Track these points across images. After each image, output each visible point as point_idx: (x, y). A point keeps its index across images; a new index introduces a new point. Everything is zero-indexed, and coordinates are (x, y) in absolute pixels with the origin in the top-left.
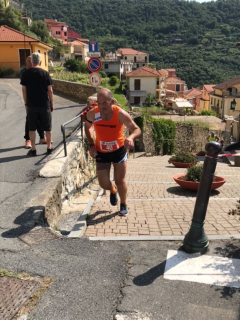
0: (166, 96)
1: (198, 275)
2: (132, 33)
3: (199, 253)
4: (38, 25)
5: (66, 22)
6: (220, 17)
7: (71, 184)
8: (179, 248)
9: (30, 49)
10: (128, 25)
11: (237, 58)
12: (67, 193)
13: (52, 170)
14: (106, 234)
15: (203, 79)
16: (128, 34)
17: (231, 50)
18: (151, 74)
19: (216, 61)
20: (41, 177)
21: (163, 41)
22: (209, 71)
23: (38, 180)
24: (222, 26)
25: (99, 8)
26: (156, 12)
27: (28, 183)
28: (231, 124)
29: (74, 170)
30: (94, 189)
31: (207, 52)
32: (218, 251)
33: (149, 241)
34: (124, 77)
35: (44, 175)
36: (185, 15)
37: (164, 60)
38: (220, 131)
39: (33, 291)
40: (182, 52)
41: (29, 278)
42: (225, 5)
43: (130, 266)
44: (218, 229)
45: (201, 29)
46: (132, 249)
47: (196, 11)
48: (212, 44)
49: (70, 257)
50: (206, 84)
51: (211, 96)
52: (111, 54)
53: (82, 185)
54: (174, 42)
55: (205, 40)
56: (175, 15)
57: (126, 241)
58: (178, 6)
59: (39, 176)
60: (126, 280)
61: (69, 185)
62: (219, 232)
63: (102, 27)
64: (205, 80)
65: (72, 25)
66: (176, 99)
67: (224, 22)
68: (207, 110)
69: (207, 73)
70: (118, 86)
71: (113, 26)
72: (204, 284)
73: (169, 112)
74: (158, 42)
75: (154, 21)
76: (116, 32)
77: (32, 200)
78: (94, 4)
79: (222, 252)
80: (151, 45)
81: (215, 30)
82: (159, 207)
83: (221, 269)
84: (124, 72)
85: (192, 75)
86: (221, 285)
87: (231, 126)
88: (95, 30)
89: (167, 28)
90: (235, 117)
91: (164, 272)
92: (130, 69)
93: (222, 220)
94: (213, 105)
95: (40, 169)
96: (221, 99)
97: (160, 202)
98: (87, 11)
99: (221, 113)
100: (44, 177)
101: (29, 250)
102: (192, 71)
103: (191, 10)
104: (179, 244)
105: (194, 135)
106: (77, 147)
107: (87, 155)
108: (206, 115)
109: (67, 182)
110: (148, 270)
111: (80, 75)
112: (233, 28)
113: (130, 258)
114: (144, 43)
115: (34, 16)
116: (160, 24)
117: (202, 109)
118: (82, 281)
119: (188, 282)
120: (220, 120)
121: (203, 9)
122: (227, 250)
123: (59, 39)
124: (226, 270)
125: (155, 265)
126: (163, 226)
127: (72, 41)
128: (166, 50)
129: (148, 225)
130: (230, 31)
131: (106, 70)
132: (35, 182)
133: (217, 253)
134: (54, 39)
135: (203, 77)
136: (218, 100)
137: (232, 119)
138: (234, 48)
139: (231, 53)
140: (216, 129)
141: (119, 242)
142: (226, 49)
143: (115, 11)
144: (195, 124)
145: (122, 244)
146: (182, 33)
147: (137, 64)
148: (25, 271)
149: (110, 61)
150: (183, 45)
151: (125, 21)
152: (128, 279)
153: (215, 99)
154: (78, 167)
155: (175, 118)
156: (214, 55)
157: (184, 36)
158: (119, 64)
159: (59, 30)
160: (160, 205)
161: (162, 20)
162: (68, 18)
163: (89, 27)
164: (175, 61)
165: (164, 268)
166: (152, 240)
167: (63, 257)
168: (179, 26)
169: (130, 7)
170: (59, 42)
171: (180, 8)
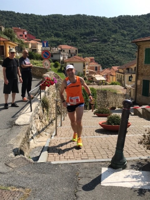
0: (90, 74)
1: (122, 182)
2: (67, 36)
3: (121, 169)
4: (9, 31)
5: (26, 29)
6: (120, 26)
7: (35, 129)
8: (108, 166)
9: (4, 45)
10: (65, 31)
11: (131, 50)
12: (32, 135)
13: (24, 120)
14: (61, 160)
15: (111, 63)
16: (65, 36)
17: (128, 45)
18: (80, 61)
19: (118, 52)
20: (16, 125)
21: (86, 41)
22: (115, 58)
23: (14, 127)
24: (121, 31)
25: (46, 21)
26: (82, 23)
27: (8, 129)
28: (130, 90)
29: (36, 120)
30: (48, 132)
31: (113, 47)
32: (133, 167)
33: (89, 162)
34: (63, 62)
35: (19, 124)
36: (99, 25)
37: (87, 52)
38: (123, 94)
39: (19, 198)
40: (98, 47)
41: (15, 189)
42: (122, 19)
43: (80, 178)
44: (130, 153)
45: (109, 33)
46: (79, 168)
47: (106, 23)
48: (116, 42)
49: (41, 175)
50: (113, 66)
51: (117, 73)
52: (54, 48)
53: (41, 130)
54: (93, 41)
55: (112, 40)
56: (93, 25)
57: (75, 163)
58: (95, 20)
59: (15, 125)
60: (78, 187)
61: (34, 130)
62: (131, 155)
63: (48, 32)
64: (113, 64)
65: (30, 31)
66: (96, 75)
67: (123, 29)
68: (115, 82)
69: (113, 59)
70: (59, 68)
71: (55, 32)
72: (126, 188)
73: (92, 84)
74: (83, 41)
75: (80, 28)
76: (57, 35)
77: (12, 140)
78: (43, 18)
79: (135, 168)
80: (79, 43)
81: (118, 34)
82: (92, 141)
83: (135, 178)
84: (63, 59)
85: (104, 61)
86: (137, 188)
87: (130, 91)
88: (44, 34)
89: (88, 32)
90: (132, 86)
91: (101, 182)
92: (66, 57)
93: (131, 148)
94: (118, 79)
95: (16, 120)
96: (123, 75)
97: (92, 139)
98: (39, 22)
99: (123, 83)
100: (18, 125)
101: (13, 171)
102: (104, 59)
103: (103, 22)
104: (108, 163)
105: (108, 97)
106: (38, 106)
107: (43, 111)
108: (114, 85)
109: (32, 128)
110: (91, 181)
111: (35, 61)
112: (128, 33)
113: (79, 174)
114: (74, 42)
115: (6, 25)
116: (84, 30)
117: (112, 81)
118: (50, 190)
119: (116, 187)
120: (123, 88)
121: (110, 21)
122: (138, 166)
123: (22, 39)
124: (139, 178)
125: (95, 177)
126: (96, 153)
127: (30, 40)
128: (88, 46)
129: (87, 153)
130: (126, 34)
131: (52, 58)
132: (12, 128)
133: (132, 168)
134: (19, 39)
135: (111, 62)
136: (121, 76)
137: (130, 87)
138: (129, 44)
139: (128, 47)
140: (120, 93)
141: (71, 164)
142: (124, 45)
143: (56, 22)
144: (108, 90)
145: (73, 165)
146: (97, 36)
147: (71, 55)
148: (12, 185)
149: (54, 52)
150: (99, 43)
151: (63, 29)
152: (79, 187)
153: (119, 75)
154: (38, 118)
155: (96, 87)
156: (118, 48)
157: (99, 38)
158: (60, 54)
159: (22, 34)
160: (92, 140)
161: (86, 28)
162: (27, 26)
163: (40, 32)
164: (94, 52)
165: (101, 179)
166: (91, 162)
167: (36, 175)
168: (95, 32)
169: (65, 20)
170: (22, 41)
171: (96, 21)
